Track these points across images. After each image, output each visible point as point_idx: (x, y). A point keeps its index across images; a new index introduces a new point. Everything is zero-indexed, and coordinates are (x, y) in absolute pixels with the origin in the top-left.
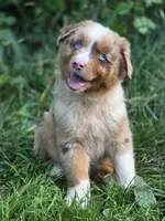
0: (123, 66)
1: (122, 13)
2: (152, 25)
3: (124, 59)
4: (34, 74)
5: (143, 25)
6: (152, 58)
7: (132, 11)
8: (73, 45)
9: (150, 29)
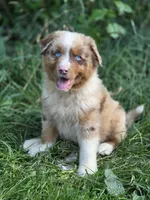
0: (95, 59)
2: (123, 31)
3: (94, 53)
5: (115, 30)
6: (121, 60)
7: (106, 17)
8: (53, 54)
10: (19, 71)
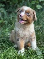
1: (33, 4)
4: (10, 20)
5: (39, 7)
9: (41, 8)
10: (11, 21)
